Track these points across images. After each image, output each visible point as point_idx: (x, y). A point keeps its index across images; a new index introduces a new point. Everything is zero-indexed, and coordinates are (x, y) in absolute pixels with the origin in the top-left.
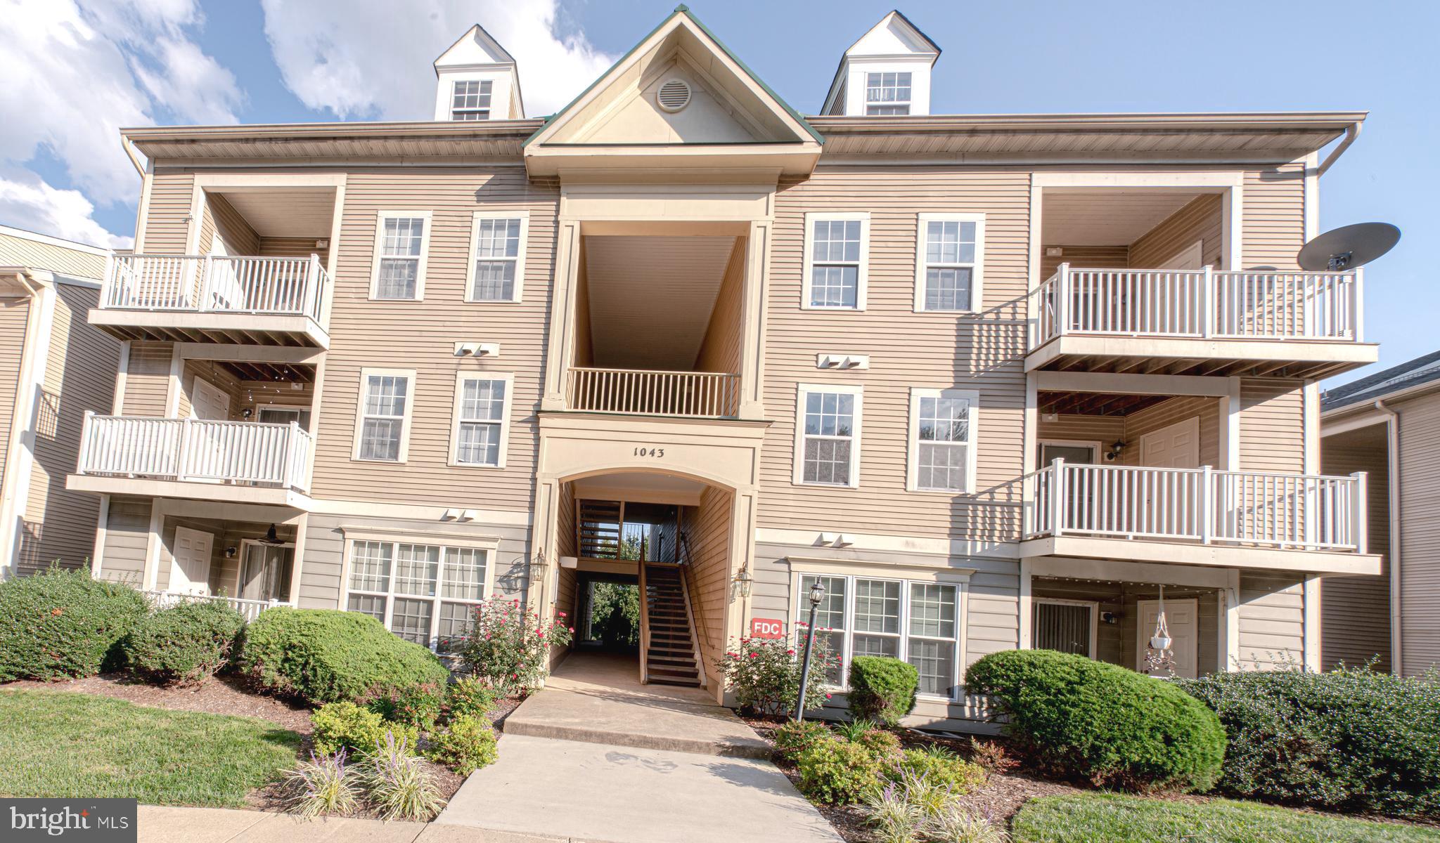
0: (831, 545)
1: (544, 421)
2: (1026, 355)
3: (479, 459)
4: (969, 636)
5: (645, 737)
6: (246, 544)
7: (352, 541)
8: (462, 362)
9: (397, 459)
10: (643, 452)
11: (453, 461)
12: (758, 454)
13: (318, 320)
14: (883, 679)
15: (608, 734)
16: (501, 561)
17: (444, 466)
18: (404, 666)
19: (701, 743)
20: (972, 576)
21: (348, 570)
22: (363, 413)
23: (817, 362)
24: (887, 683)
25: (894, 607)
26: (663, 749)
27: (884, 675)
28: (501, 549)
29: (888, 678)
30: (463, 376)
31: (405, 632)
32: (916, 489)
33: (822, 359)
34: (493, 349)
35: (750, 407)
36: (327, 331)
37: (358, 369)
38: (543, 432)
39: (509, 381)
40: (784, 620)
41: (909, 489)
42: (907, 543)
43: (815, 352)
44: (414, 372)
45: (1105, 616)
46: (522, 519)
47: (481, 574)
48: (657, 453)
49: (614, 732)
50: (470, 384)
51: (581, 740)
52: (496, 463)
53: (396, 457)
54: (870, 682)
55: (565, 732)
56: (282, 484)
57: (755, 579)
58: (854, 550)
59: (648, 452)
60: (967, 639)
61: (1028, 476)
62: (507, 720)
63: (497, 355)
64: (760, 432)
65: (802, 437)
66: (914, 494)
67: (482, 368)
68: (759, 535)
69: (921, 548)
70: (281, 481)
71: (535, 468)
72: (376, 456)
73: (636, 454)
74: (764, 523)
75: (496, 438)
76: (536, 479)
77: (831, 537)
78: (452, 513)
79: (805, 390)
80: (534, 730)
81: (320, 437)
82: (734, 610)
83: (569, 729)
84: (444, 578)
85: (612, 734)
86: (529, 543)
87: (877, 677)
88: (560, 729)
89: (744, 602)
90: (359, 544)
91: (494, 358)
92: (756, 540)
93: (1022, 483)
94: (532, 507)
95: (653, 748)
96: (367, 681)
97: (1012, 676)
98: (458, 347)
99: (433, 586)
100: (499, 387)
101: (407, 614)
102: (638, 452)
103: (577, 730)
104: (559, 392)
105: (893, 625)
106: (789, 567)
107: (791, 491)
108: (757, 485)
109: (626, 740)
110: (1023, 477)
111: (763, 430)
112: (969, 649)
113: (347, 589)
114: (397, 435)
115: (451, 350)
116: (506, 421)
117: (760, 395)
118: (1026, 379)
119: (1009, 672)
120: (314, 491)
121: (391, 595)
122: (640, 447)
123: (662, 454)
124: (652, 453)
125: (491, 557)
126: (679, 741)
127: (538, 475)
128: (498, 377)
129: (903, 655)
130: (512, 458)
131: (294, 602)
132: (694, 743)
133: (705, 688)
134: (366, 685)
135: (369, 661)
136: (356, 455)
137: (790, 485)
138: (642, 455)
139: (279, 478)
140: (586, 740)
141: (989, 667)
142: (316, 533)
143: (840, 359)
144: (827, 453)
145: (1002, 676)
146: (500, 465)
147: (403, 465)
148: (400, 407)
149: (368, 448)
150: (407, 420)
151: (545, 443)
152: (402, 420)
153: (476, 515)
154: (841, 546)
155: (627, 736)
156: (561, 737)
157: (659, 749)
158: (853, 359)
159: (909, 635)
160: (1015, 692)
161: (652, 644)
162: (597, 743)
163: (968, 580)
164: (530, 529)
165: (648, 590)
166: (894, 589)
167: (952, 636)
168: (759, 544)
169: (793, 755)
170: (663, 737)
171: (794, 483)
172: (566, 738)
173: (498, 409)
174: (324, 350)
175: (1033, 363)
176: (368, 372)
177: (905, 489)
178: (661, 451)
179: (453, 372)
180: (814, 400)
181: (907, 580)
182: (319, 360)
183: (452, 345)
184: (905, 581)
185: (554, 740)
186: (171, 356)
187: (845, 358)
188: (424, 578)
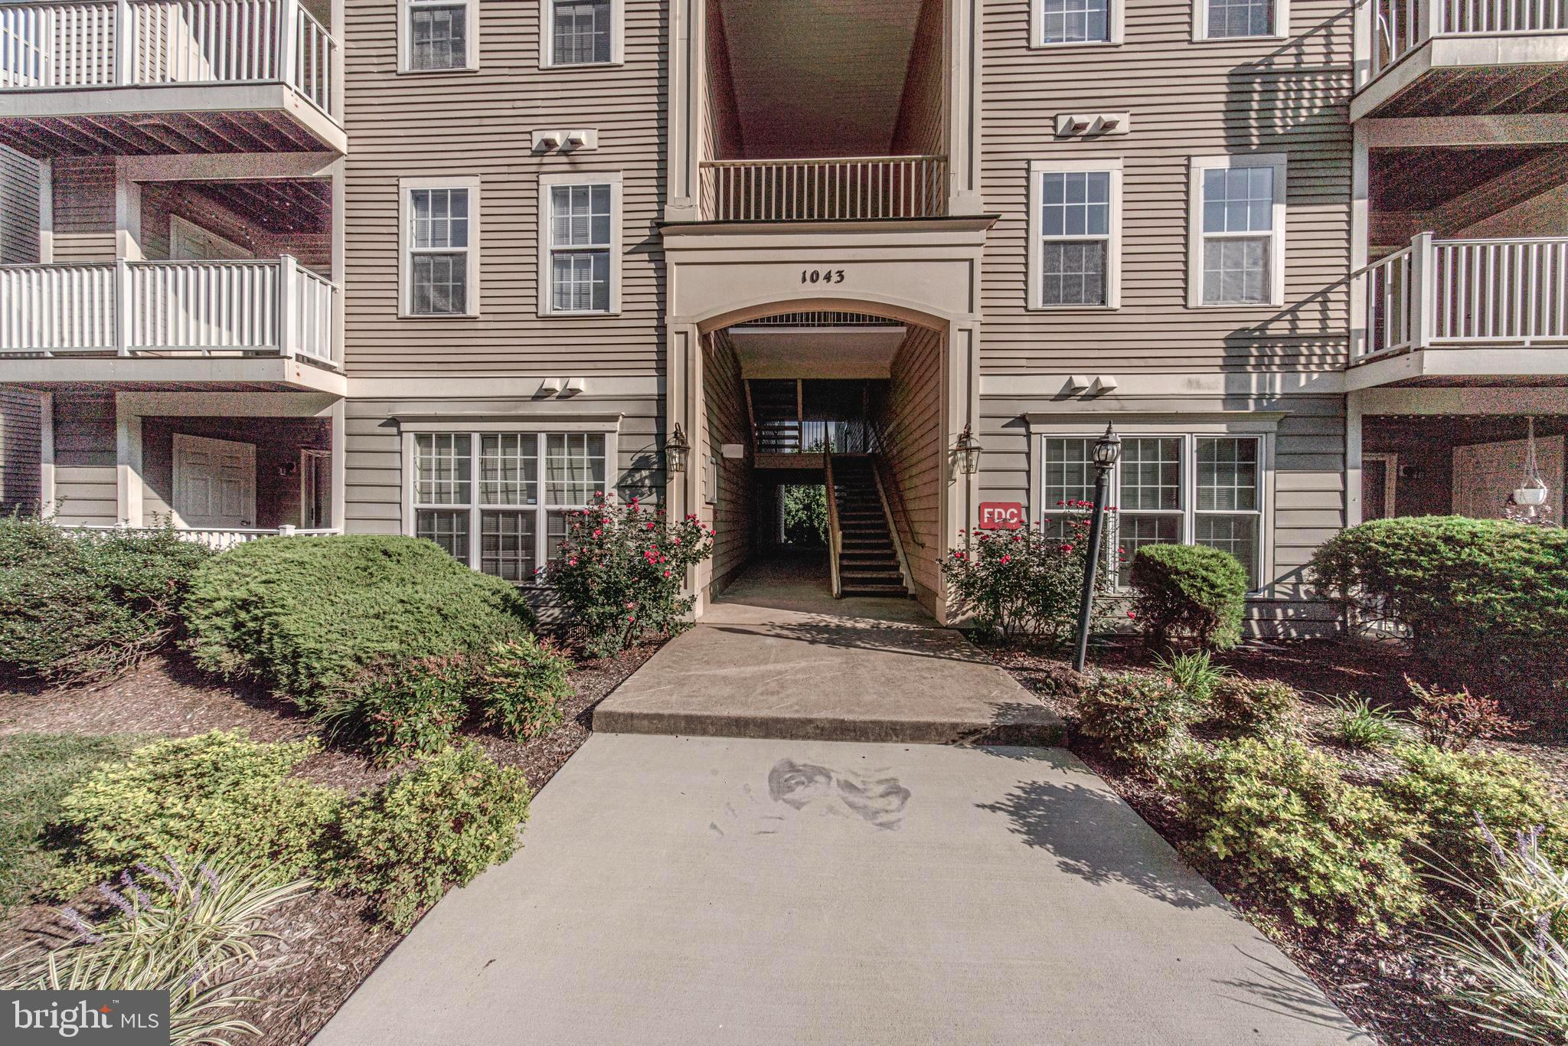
0: (1083, 392)
1: (669, 242)
2: (1353, 97)
3: (580, 305)
4: (1278, 506)
5: (843, 721)
6: (310, 457)
7: (412, 435)
8: (546, 160)
9: (464, 312)
10: (815, 276)
11: (547, 307)
12: (978, 268)
13: (330, 112)
14: (1205, 579)
15: (777, 721)
16: (624, 448)
17: (533, 317)
18: (445, 617)
19: (943, 725)
20: (1280, 422)
21: (412, 477)
22: (409, 245)
23: (1055, 127)
24: (1213, 586)
25: (1174, 475)
26: (875, 741)
27: (1204, 573)
28: (625, 431)
29: (1212, 576)
30: (548, 182)
31: (501, 557)
32: (1200, 304)
33: (1063, 121)
34: (587, 138)
35: (964, 200)
36: (342, 125)
37: (394, 181)
38: (670, 257)
39: (617, 186)
40: (1024, 502)
41: (1191, 304)
42: (1190, 381)
43: (1052, 114)
44: (477, 181)
45: (1405, 471)
46: (649, 386)
47: (598, 468)
48: (835, 277)
49: (787, 716)
50: (559, 194)
51: (730, 735)
52: (607, 308)
53: (463, 309)
54: (1184, 585)
55: (701, 723)
56: (278, 352)
57: (985, 448)
58: (1117, 398)
59: (821, 276)
60: (1275, 510)
61: (1358, 274)
62: (599, 708)
63: (596, 147)
64: (980, 236)
65: (1038, 238)
66: (1198, 311)
67: (575, 168)
68: (984, 385)
69: (1209, 388)
70: (276, 348)
71: (662, 311)
72: (436, 310)
73: (804, 280)
74: (992, 370)
75: (603, 272)
76: (665, 327)
77: (1083, 381)
78: (549, 383)
79: (1039, 169)
80: (645, 723)
81: (350, 286)
82: (956, 492)
83: (708, 717)
84: (547, 479)
85: (784, 720)
86: (661, 419)
87: (1193, 577)
88: (691, 717)
89: (968, 482)
90: (423, 439)
91: (591, 152)
92: (981, 392)
93: (1348, 285)
94: (662, 369)
95: (858, 740)
96: (361, 654)
97: (1424, 560)
98: (537, 137)
99: (531, 492)
100: (603, 194)
101: (501, 533)
102: (808, 277)
103: (721, 718)
104: (688, 195)
105: (1173, 498)
106: (1028, 429)
107: (1027, 320)
108: (978, 313)
109: (810, 729)
110: (1349, 276)
111: (983, 233)
112: (1278, 524)
113: (412, 503)
114: (461, 277)
115: (527, 144)
116: (616, 245)
117: (977, 182)
118: (1352, 132)
119: (1413, 556)
120: (350, 366)
121: (475, 506)
122: (810, 269)
123: (842, 278)
124: (828, 277)
125: (612, 444)
126: (902, 724)
127: (668, 320)
128: (599, 179)
129: (1189, 539)
130: (629, 298)
131: (339, 528)
132: (929, 725)
133: (913, 597)
134: (359, 660)
135: (377, 616)
136: (406, 310)
137: (1022, 311)
138: (813, 281)
139: (274, 344)
140: (739, 735)
141: (1370, 548)
142: (359, 426)
143: (1090, 120)
144: (1073, 262)
145: (1403, 563)
146: (612, 311)
147: (474, 319)
148: (460, 235)
149: (421, 300)
150: (473, 252)
151: (674, 274)
152: (465, 253)
153: (580, 384)
154: (1099, 393)
155: (810, 721)
156: (693, 732)
157: (868, 740)
158: (1107, 118)
159: (1195, 510)
160: (1441, 588)
161: (844, 546)
162: (759, 737)
163: (1275, 428)
164: (662, 400)
165: (836, 491)
166: (1174, 448)
167: (1252, 507)
168: (985, 398)
169: (1125, 750)
170: (874, 718)
171: (1030, 307)
172: (704, 733)
173: (602, 229)
174: (342, 154)
175: (1360, 109)
176: (408, 185)
177: (1185, 306)
178: (840, 273)
179: (533, 177)
180: (1052, 185)
181: (1190, 437)
182: (335, 172)
183: (528, 137)
184: (1188, 436)
185: (682, 738)
186: (114, 179)
187: (1096, 117)
188: (519, 481)
